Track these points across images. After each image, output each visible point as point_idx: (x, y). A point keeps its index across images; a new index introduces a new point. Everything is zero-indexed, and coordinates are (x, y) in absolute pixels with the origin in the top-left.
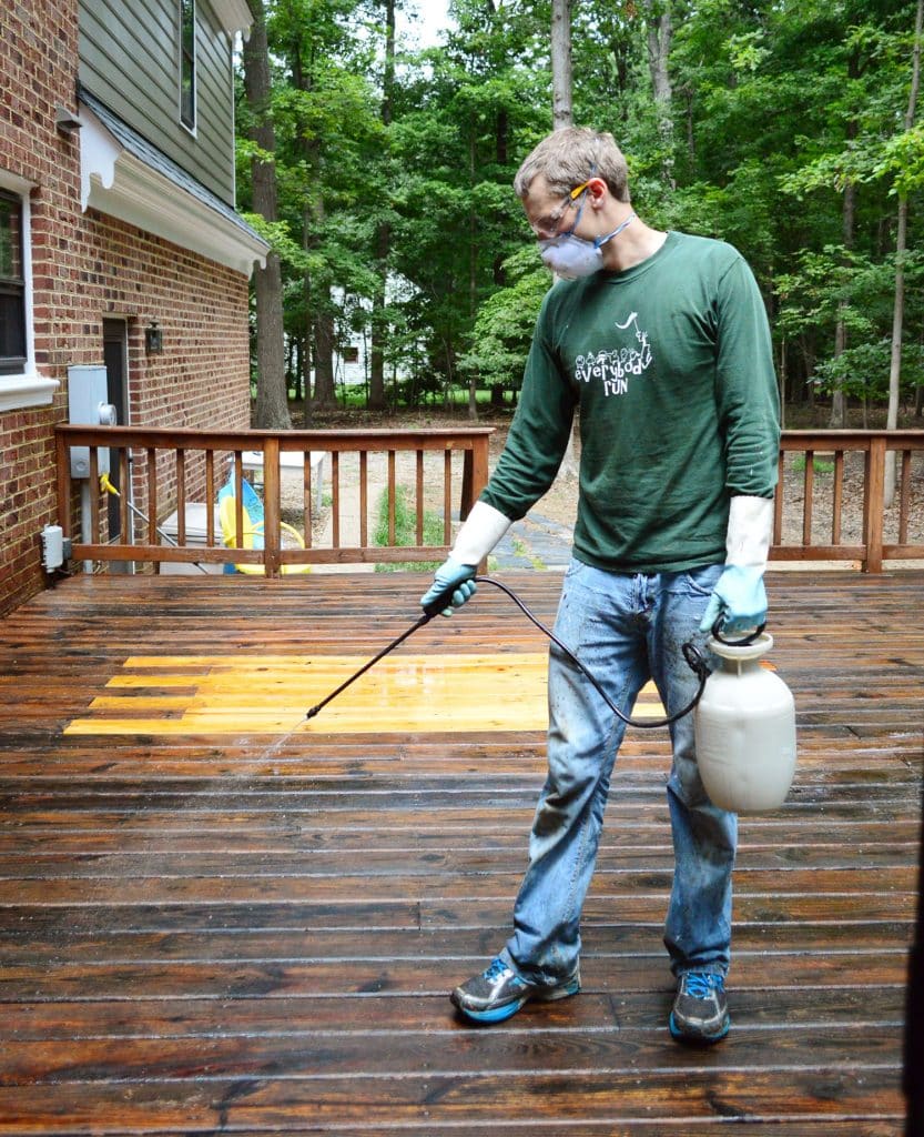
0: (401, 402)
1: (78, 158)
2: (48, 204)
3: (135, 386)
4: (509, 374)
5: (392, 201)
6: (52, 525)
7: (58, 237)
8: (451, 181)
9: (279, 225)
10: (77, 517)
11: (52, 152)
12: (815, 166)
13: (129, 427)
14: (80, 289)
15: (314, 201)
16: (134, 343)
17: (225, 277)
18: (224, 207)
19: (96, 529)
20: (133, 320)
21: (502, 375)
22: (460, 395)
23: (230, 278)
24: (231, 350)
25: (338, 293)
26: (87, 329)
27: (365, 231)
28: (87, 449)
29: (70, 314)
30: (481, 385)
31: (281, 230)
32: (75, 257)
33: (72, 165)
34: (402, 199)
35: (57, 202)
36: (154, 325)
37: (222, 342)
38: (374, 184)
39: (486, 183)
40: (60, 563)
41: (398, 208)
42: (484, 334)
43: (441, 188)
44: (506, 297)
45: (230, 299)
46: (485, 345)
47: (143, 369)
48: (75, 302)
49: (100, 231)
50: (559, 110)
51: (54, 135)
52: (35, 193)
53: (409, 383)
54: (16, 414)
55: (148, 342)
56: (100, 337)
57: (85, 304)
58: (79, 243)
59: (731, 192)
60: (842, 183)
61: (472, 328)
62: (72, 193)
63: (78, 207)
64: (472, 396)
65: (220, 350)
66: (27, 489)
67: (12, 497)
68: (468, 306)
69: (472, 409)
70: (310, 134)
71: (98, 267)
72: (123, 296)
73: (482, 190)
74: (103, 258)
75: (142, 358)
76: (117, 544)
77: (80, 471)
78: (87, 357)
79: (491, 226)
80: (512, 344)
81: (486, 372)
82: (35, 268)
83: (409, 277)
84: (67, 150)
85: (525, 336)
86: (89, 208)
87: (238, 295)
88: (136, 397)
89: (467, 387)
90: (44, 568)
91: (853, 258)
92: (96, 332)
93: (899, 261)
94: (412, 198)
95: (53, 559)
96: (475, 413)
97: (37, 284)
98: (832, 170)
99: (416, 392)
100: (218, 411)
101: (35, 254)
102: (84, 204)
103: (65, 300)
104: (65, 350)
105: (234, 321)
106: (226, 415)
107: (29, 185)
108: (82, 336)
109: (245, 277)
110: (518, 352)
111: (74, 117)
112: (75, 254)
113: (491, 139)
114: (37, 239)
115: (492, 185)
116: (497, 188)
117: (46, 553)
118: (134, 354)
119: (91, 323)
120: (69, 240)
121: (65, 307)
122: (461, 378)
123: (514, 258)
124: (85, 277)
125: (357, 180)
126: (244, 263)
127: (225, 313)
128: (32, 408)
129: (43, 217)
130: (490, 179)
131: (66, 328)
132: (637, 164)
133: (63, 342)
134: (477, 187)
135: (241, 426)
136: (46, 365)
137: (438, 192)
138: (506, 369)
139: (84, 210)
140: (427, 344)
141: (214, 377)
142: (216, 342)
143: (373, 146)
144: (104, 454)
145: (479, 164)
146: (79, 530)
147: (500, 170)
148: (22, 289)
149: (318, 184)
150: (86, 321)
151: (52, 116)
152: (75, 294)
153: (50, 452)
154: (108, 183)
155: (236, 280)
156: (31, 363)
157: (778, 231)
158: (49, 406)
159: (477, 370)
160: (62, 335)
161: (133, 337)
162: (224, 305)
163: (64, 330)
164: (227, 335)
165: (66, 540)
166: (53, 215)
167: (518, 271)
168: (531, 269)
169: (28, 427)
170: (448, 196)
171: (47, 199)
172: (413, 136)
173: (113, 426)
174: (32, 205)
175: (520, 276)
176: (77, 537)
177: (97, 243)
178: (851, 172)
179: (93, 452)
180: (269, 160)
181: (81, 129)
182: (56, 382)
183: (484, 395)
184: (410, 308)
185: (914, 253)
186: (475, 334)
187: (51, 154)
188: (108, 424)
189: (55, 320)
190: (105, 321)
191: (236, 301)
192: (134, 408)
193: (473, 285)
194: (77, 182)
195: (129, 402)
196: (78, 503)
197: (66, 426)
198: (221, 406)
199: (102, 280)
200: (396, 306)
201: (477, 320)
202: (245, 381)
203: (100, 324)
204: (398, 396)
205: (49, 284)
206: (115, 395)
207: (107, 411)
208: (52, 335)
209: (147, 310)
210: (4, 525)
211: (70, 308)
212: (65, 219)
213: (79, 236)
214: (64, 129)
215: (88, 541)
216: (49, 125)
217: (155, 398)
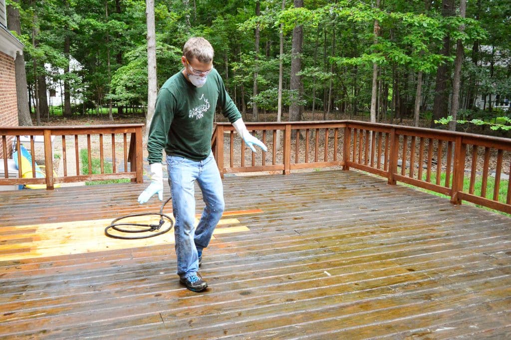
0: (78, 113)
4: (128, 101)
5: (72, 27)
8: (97, 19)
9: (24, 36)
12: (250, 20)
17: (5, 58)
21: (125, 102)
22: (105, 110)
23: (7, 59)
24: (10, 91)
25: (48, 66)
27: (61, 40)
30: (114, 106)
31: (25, 38)
34: (77, 27)
37: (6, 88)
38: (64, 19)
39: (113, 20)
41: (75, 30)
42: (115, 85)
43: (93, 22)
44: (124, 70)
45: (8, 69)
46: (118, 89)
53: (81, 105)
59: (212, 29)
60: (260, 28)
61: (109, 81)
64: (110, 110)
65: (5, 91)
68: (107, 73)
69: (111, 116)
73: (112, 23)
79: (115, 39)
80: (129, 89)
81: (118, 101)
83: (79, 60)
85: (134, 86)
87: (11, 66)
89: (108, 107)
91: (260, 56)
93: (281, 58)
94: (81, 26)
96: (112, 118)
98: (256, 22)
99: (85, 109)
100: (6, 118)
105: (10, 78)
106: (9, 120)
109: (13, 58)
110: (132, 92)
115: (116, 22)
116: (118, 23)
123: (129, 53)
125: (56, 17)
126: (12, 52)
127: (6, 74)
130: (115, 19)
132: (176, 16)
134: (110, 22)
135: (15, 125)
137: (92, 23)
138: (126, 99)
141: (4, 103)
142: (4, 88)
145: (110, 13)
147: (118, 15)
155: (10, 60)
157: (231, 45)
159: (114, 100)
162: (6, 71)
164: (8, 84)
167: (131, 58)
168: (137, 58)
170: (96, 26)
175: (130, 61)
178: (264, 24)
180: (18, 7)
183: (116, 110)
184: (81, 73)
185: (287, 55)
186: (111, 85)
191: (10, 69)
193: (109, 64)
198: (7, 116)
200: (75, 72)
201: (112, 79)
202: (15, 105)
204: (76, 110)
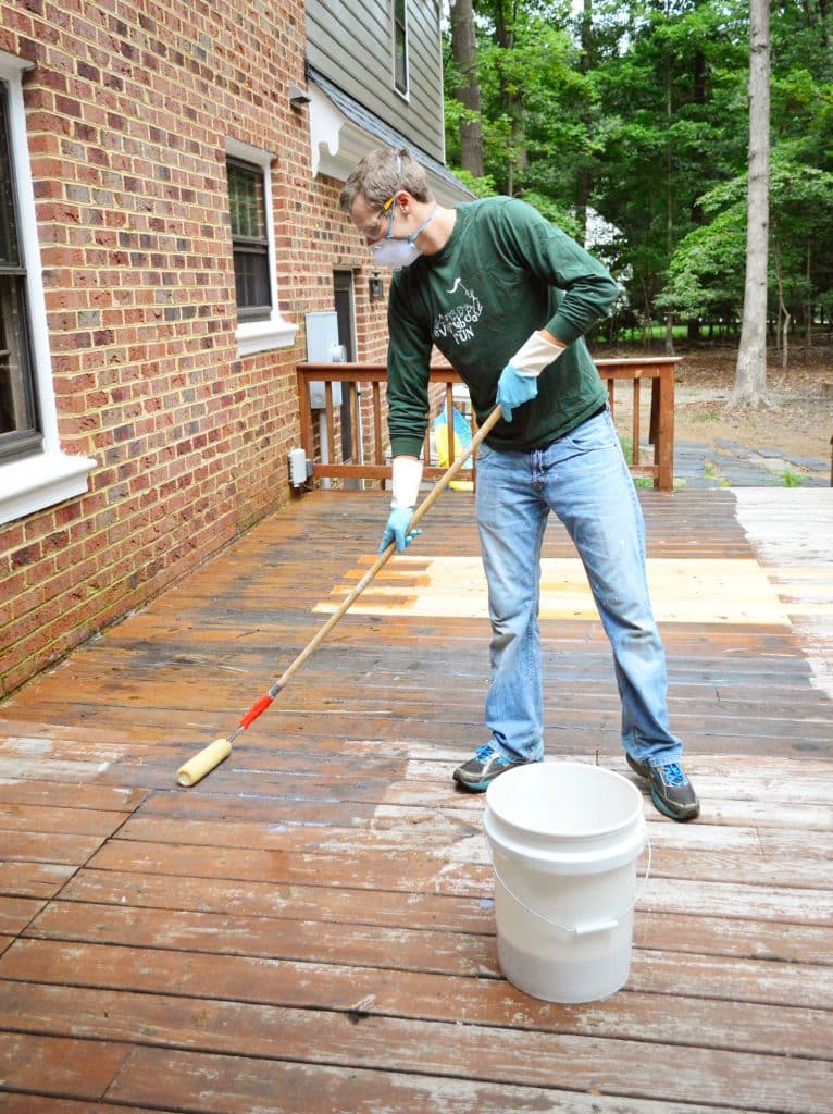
0: (601, 339)
1: (309, 131)
2: (285, 172)
3: (361, 329)
4: (703, 309)
5: (590, 149)
6: (296, 448)
7: (294, 200)
8: (646, 122)
9: (485, 180)
10: (317, 441)
11: (287, 127)
13: (357, 363)
14: (313, 246)
15: (516, 154)
16: (359, 291)
18: (434, 163)
19: (332, 452)
20: (358, 271)
21: (697, 311)
22: (657, 331)
26: (320, 280)
27: (565, 179)
28: (323, 384)
29: (306, 268)
30: (677, 322)
31: (488, 184)
32: (309, 218)
33: (304, 137)
34: (600, 146)
35: (292, 170)
36: (376, 274)
38: (573, 133)
39: (682, 122)
40: (304, 479)
41: (597, 154)
42: (678, 272)
43: (636, 130)
44: (700, 236)
46: (679, 282)
47: (367, 314)
48: (310, 257)
49: (328, 193)
50: (756, 44)
51: (288, 111)
52: (274, 163)
54: (266, 354)
55: (371, 290)
56: (331, 287)
57: (318, 258)
58: (311, 205)
61: (667, 267)
62: (304, 161)
63: (310, 173)
64: (669, 331)
66: (276, 418)
67: (265, 424)
68: (664, 245)
69: (669, 344)
70: (512, 89)
71: (328, 225)
72: (349, 250)
73: (677, 129)
74: (331, 217)
75: (367, 304)
76: (349, 463)
77: (317, 403)
78: (320, 304)
79: (687, 165)
80: (706, 280)
81: (682, 308)
82: (277, 230)
83: (608, 219)
84: (299, 123)
85: (720, 272)
86: (319, 174)
88: (362, 339)
89: (664, 323)
90: (291, 484)
92: (328, 283)
94: (610, 144)
95: (299, 477)
96: (671, 347)
97: (278, 244)
99: (616, 329)
101: (277, 217)
102: (315, 170)
103: (301, 255)
104: (303, 299)
107: (269, 157)
108: (315, 286)
110: (714, 287)
111: (305, 94)
112: (309, 215)
113: (690, 78)
114: (278, 204)
115: (688, 124)
116: (693, 126)
117: (293, 470)
118: (360, 300)
119: (324, 275)
120: (303, 203)
121: (301, 262)
122: (658, 315)
123: (708, 195)
124: (317, 235)
125: (558, 130)
128: (278, 349)
129: (281, 184)
130: (687, 118)
131: (303, 280)
133: (301, 292)
134: (674, 126)
136: (288, 312)
137: (634, 134)
138: (701, 304)
139: (314, 175)
140: (625, 284)
143: (572, 97)
144: (337, 387)
145: (676, 105)
146: (318, 452)
147: (695, 108)
148: (266, 247)
149: (521, 136)
150: (320, 274)
151: (286, 94)
152: (310, 251)
153: (293, 387)
154: (334, 150)
156: (276, 311)
158: (291, 347)
159: (674, 306)
160: (300, 286)
161: (359, 286)
163: (301, 282)
165: (308, 460)
166: (289, 182)
167: (711, 208)
168: (725, 205)
169: (276, 365)
170: (644, 138)
171: (284, 168)
172: (609, 82)
173: (343, 364)
174: (272, 174)
175: (715, 213)
176: (318, 458)
177: (326, 204)
179: (328, 385)
180: (474, 121)
181: (310, 104)
182: (296, 327)
183: (682, 330)
184: (609, 250)
186: (670, 273)
187: (286, 128)
188: (339, 361)
189: (295, 273)
190: (336, 273)
192: (362, 348)
193: (670, 224)
194: (308, 151)
195: (357, 343)
196: (317, 430)
197: (305, 364)
199: (331, 236)
200: (596, 248)
201: (673, 258)
203: (331, 276)
204: (599, 333)
205: (288, 243)
206: (345, 337)
207: (338, 351)
208: (292, 287)
209: (369, 261)
210: (259, 447)
211: (306, 262)
212: (298, 185)
213: (311, 199)
214: (297, 105)
215: (325, 461)
216: (284, 103)
217: (378, 339)
